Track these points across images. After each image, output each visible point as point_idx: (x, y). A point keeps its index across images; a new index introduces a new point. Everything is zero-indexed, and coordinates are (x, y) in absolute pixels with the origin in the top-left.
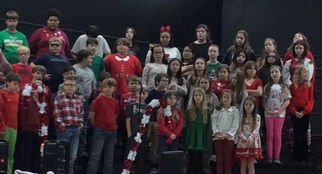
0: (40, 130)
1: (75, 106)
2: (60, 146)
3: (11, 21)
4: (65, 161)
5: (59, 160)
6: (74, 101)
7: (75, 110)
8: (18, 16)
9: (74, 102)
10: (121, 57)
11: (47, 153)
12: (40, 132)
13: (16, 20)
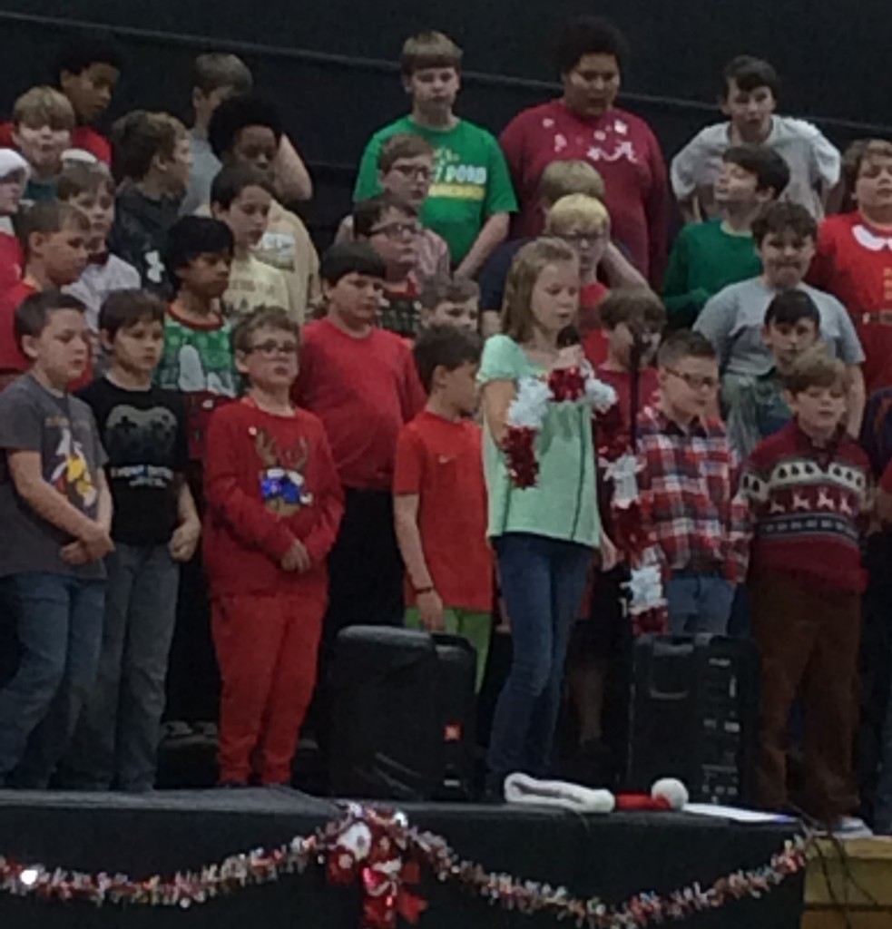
0: (624, 585)
1: (702, 469)
2: (713, 661)
3: (429, 79)
4: (735, 727)
5: (708, 723)
6: (698, 446)
7: (702, 487)
8: (459, 53)
9: (701, 454)
10: (876, 233)
11: (655, 694)
12: (628, 594)
13: (451, 71)
